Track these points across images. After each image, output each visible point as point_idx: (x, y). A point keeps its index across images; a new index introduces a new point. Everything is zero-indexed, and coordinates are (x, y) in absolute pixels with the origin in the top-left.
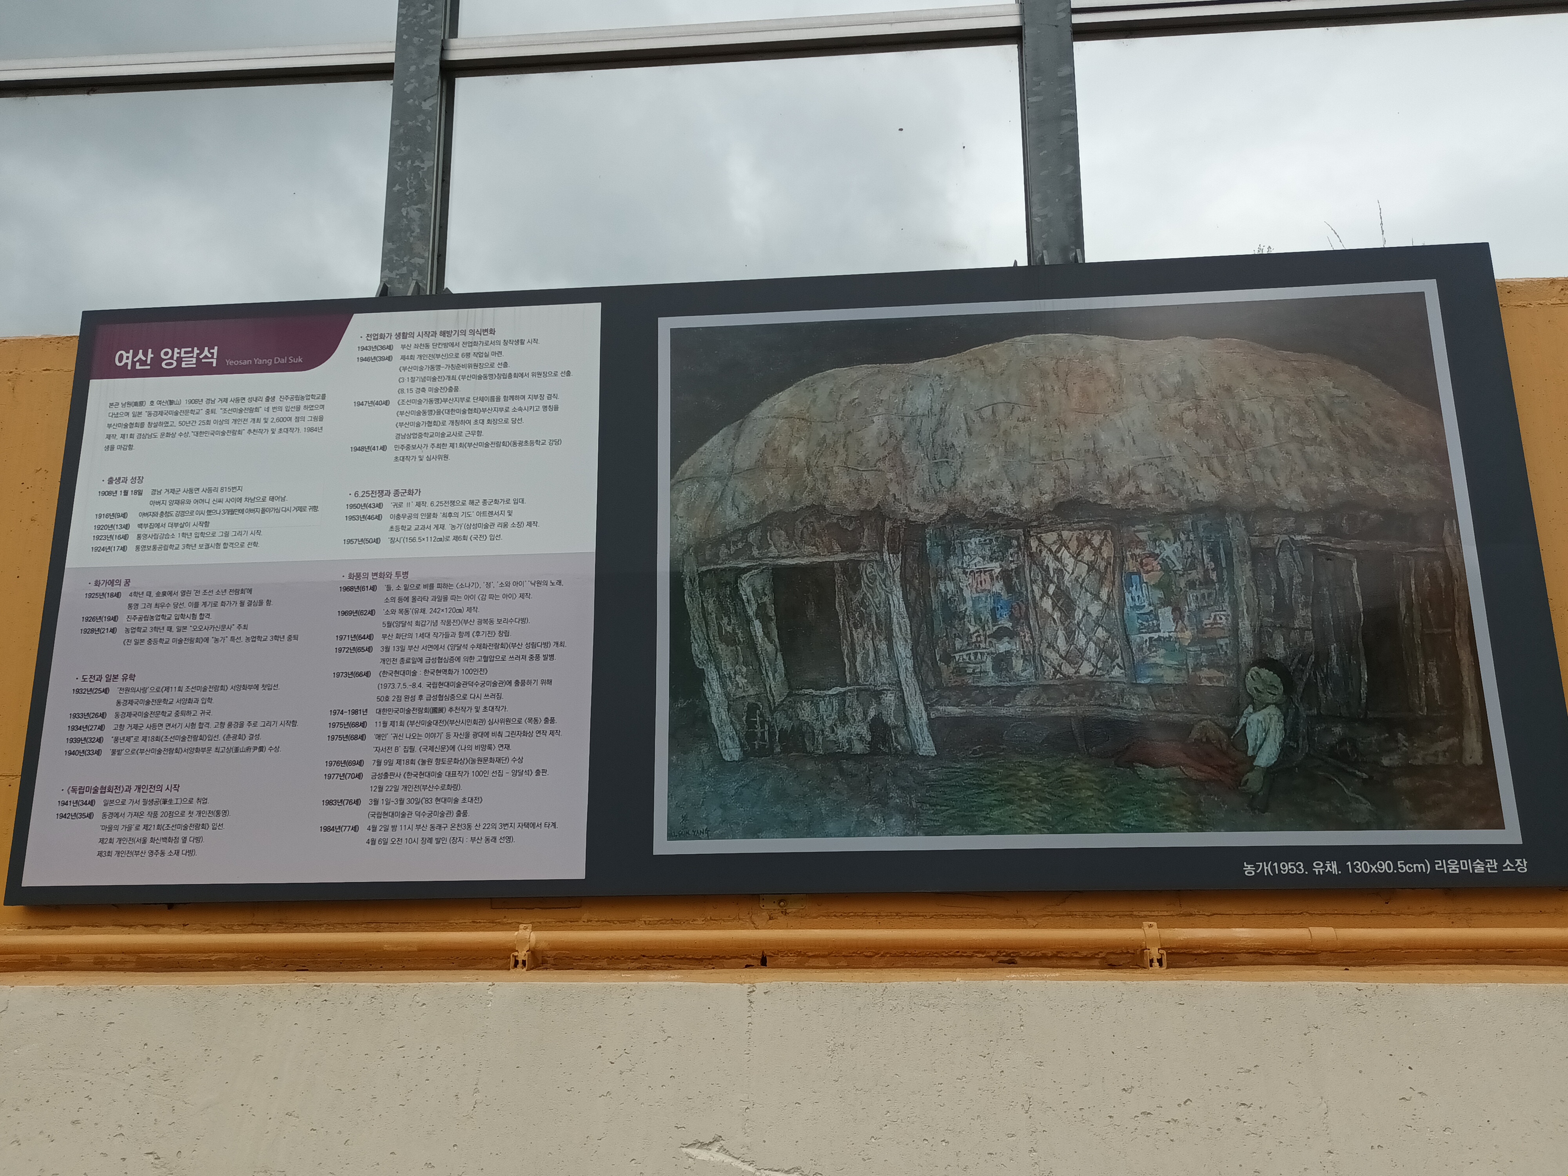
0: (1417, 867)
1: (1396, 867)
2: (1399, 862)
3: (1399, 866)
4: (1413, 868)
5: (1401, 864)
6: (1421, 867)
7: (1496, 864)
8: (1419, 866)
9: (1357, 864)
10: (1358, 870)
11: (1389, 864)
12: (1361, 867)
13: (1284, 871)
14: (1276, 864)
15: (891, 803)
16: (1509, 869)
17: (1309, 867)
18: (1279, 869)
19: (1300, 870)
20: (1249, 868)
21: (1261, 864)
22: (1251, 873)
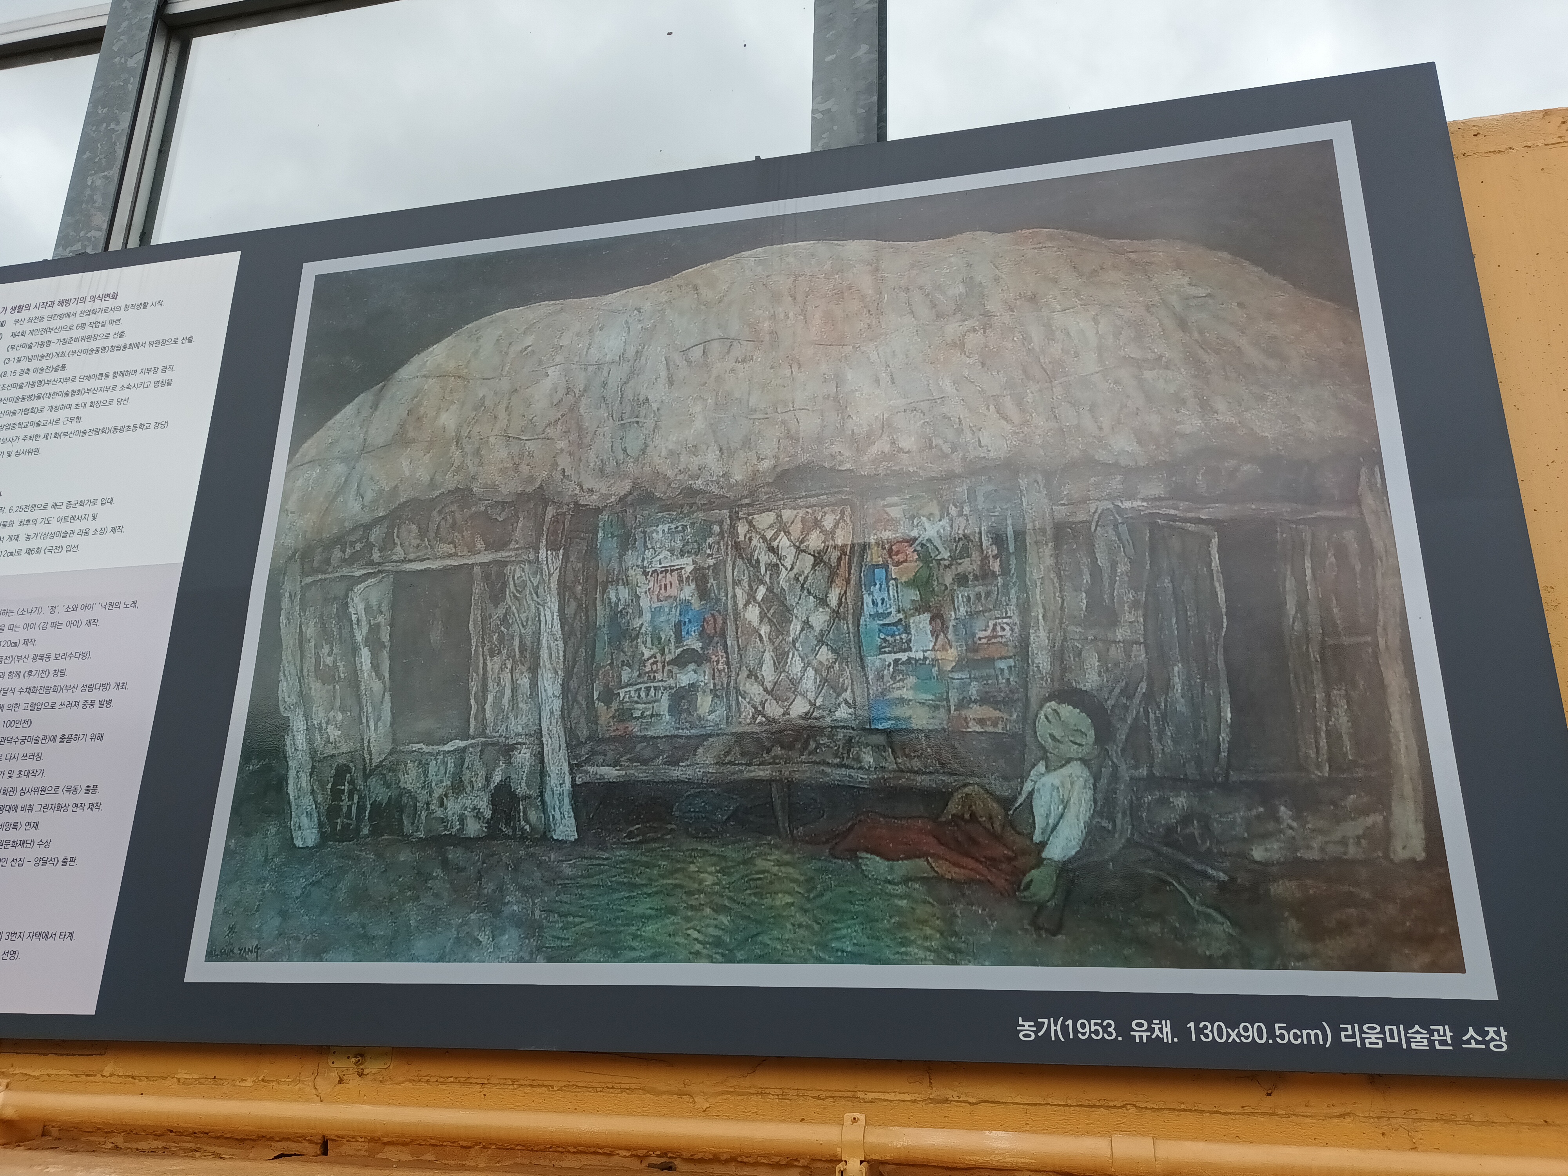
0: (1308, 1035)
1: (1271, 1034)
2: (1277, 1026)
3: (1278, 1032)
4: (1301, 1037)
5: (1280, 1028)
6: (1316, 1035)
7: (1449, 1034)
8: (1312, 1033)
9: (1206, 1027)
10: (1207, 1036)
11: (1259, 1028)
12: (1212, 1031)
13: (1084, 1034)
14: (1070, 1022)
15: (507, 911)
16: (1473, 1045)
17: (1124, 1029)
18: (1076, 1031)
19: (1110, 1034)
20: (1027, 1028)
21: (1046, 1021)
22: (1030, 1036)
